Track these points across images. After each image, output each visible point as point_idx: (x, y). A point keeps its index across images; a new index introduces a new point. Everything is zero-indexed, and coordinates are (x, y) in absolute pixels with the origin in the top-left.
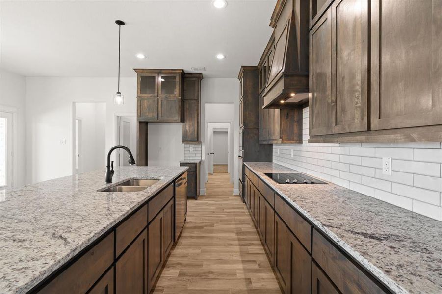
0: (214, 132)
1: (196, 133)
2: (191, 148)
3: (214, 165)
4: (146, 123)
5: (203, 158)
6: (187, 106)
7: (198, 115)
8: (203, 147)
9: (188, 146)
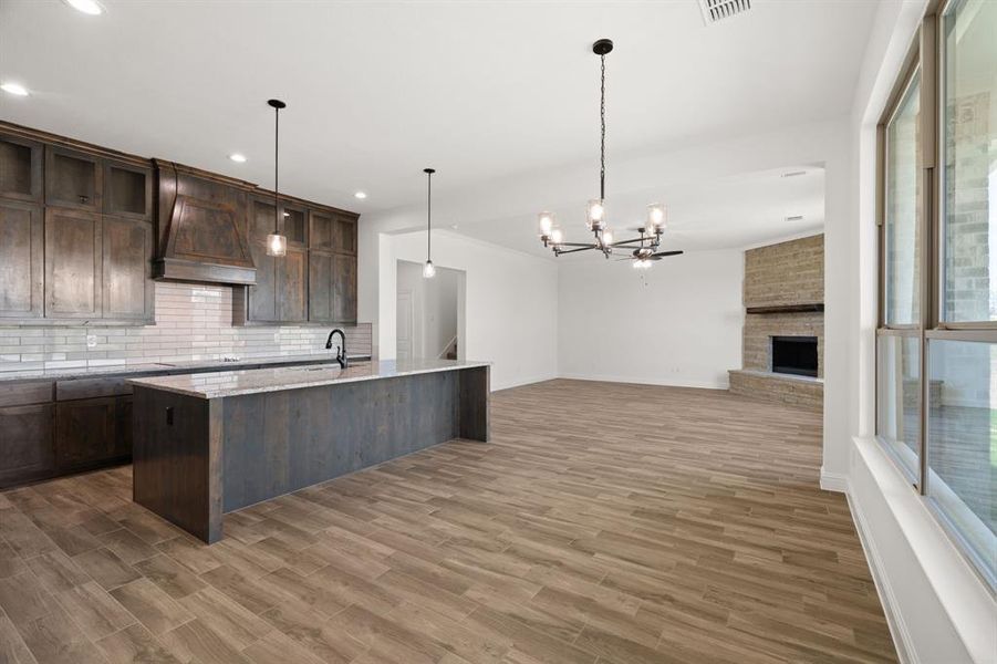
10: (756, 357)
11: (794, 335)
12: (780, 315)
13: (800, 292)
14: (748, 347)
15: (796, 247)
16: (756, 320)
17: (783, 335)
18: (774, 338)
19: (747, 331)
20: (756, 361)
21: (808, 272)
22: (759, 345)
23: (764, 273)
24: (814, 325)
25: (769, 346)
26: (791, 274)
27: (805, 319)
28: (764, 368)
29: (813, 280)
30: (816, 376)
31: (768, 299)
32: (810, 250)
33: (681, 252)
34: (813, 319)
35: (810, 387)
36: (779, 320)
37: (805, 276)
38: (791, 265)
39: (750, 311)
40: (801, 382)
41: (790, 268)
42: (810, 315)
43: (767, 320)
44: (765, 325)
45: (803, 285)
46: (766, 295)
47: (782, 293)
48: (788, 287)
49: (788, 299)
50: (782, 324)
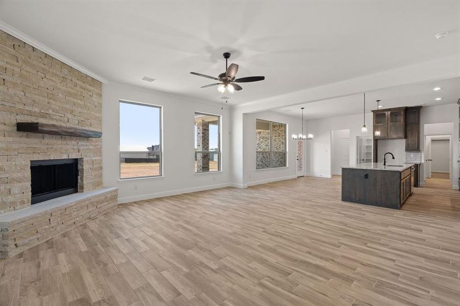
0: (432, 140)
1: (416, 145)
2: (412, 155)
3: (432, 173)
4: (377, 140)
5: (423, 161)
6: (409, 128)
7: (419, 133)
8: (423, 154)
9: (409, 153)
24: (82, 148)
34: (80, 143)
42: (77, 139)
43: (27, 137)
44: (25, 146)
45: (72, 112)
46: (27, 108)
47: (51, 112)
48: (58, 108)
49: (57, 120)
50: (51, 146)
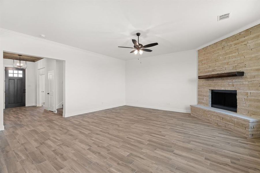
10: (203, 99)
11: (223, 89)
12: (215, 79)
13: (226, 66)
14: (200, 94)
15: (224, 43)
16: (203, 81)
17: (217, 89)
18: (212, 90)
19: (199, 87)
20: (203, 101)
21: (230, 55)
22: (205, 94)
23: (207, 59)
24: (234, 84)
25: (210, 94)
26: (221, 58)
27: (229, 81)
28: (207, 105)
29: (234, 59)
30: (236, 111)
31: (209, 72)
32: (232, 43)
33: (156, 44)
34: (234, 81)
35: (233, 119)
36: (214, 81)
37: (229, 58)
38: (220, 53)
39: (200, 78)
40: (227, 115)
41: (220, 55)
42: (232, 79)
43: (208, 81)
44: (208, 84)
45: (228, 63)
46: (208, 70)
47: (216, 68)
48: (219, 65)
49: (219, 71)
50: (216, 84)
